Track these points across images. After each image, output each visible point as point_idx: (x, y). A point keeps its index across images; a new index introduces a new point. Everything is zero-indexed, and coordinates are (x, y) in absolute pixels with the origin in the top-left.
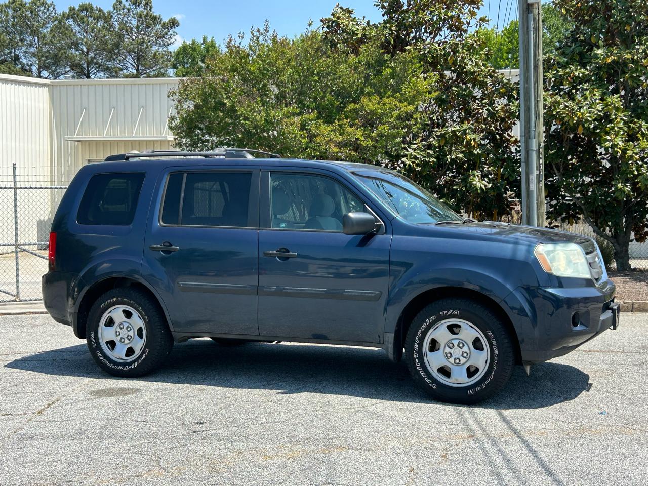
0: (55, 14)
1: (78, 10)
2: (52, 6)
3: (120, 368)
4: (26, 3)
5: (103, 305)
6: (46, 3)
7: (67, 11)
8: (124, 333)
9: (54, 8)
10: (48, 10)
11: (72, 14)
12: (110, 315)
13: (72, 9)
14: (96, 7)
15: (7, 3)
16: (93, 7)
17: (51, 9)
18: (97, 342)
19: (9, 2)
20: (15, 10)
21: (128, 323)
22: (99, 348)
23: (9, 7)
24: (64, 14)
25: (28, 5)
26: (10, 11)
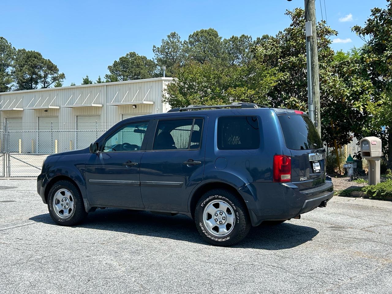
0: (251, 42)
1: (261, 39)
2: (251, 38)
4: (238, 38)
6: (247, 37)
7: (256, 40)
9: (251, 39)
10: (248, 40)
11: (258, 41)
13: (258, 39)
14: (271, 36)
15: (230, 39)
16: (269, 36)
17: (250, 39)
19: (231, 38)
20: (233, 42)
23: (231, 40)
24: (255, 41)
25: (239, 38)
26: (231, 43)
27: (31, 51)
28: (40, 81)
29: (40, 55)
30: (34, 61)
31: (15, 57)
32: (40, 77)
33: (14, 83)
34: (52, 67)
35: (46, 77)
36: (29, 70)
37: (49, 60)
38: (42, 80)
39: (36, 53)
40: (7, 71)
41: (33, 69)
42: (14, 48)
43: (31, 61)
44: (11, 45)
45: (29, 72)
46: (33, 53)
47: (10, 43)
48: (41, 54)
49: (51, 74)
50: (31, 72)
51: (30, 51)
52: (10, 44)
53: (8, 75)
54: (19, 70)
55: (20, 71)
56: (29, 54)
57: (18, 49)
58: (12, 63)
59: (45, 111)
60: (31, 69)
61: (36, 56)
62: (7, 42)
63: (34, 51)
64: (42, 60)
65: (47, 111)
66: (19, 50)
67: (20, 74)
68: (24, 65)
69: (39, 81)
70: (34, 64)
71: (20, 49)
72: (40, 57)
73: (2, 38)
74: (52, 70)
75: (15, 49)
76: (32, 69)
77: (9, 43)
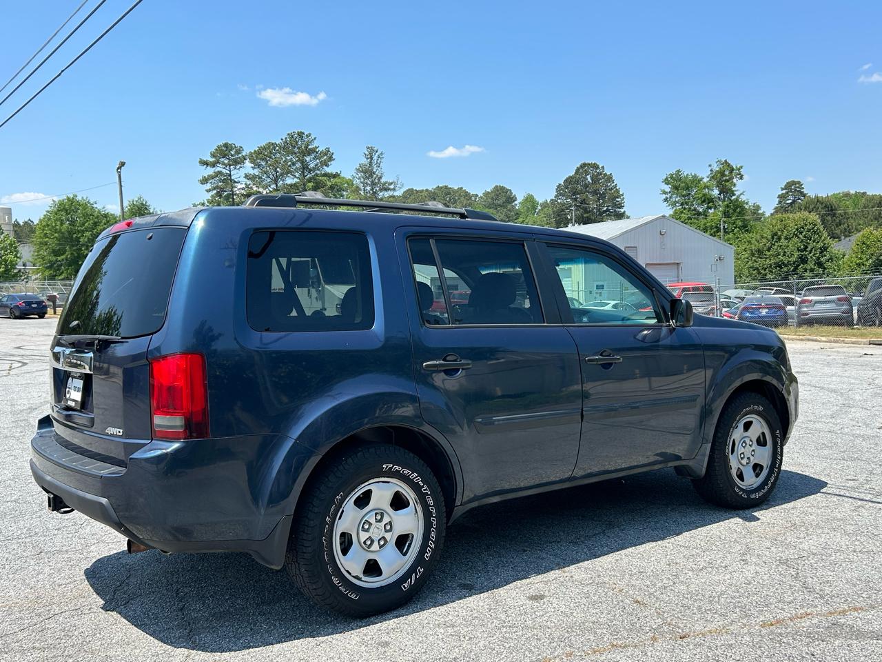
3: (430, 501)
5: (353, 596)
8: (376, 530)
12: (361, 576)
18: (412, 570)
21: (358, 534)
22: (419, 560)
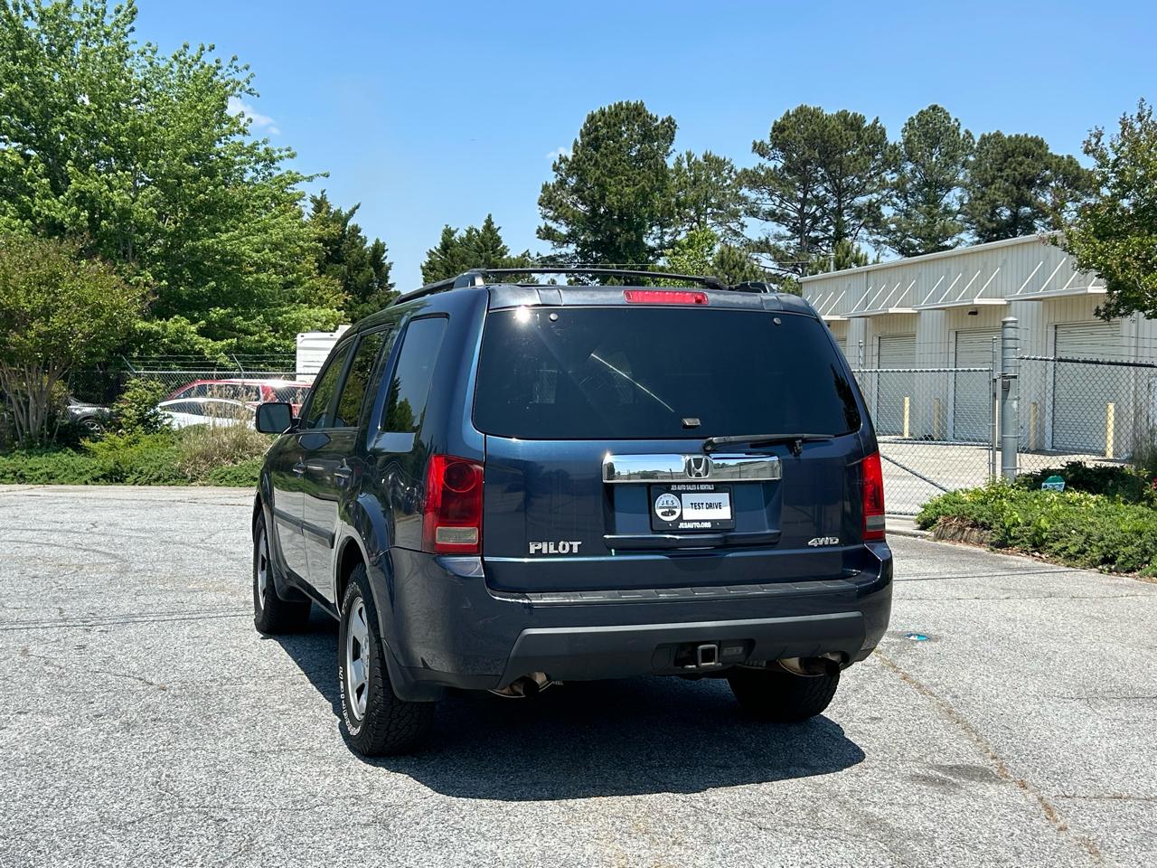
27: (1017, 136)
28: (1042, 223)
29: (1040, 143)
30: (1021, 164)
31: (971, 158)
32: (1040, 212)
33: (963, 236)
34: (1077, 178)
35: (1057, 208)
36: (1006, 192)
37: (1069, 157)
38: (1048, 220)
39: (1032, 140)
40: (945, 200)
41: (1018, 189)
42: (967, 132)
43: (1012, 166)
44: (959, 125)
45: (1006, 199)
46: (1021, 140)
47: (956, 120)
48: (1046, 141)
49: (1073, 201)
50: (1012, 198)
51: (1013, 136)
52: (957, 124)
53: (947, 212)
54: (979, 196)
55: (981, 199)
56: (1010, 147)
57: (981, 133)
58: (961, 178)
59: (970, 313)
60: (1012, 190)
61: (1031, 149)
62: (947, 117)
63: (1026, 135)
64: (1045, 160)
65: (975, 313)
66: (983, 138)
67: (980, 208)
68: (994, 178)
69: (1037, 223)
70: (1021, 174)
71: (987, 134)
72: (1040, 151)
73: (936, 106)
74: (1077, 189)
75: (970, 135)
76: (1015, 190)
77: (953, 120)
